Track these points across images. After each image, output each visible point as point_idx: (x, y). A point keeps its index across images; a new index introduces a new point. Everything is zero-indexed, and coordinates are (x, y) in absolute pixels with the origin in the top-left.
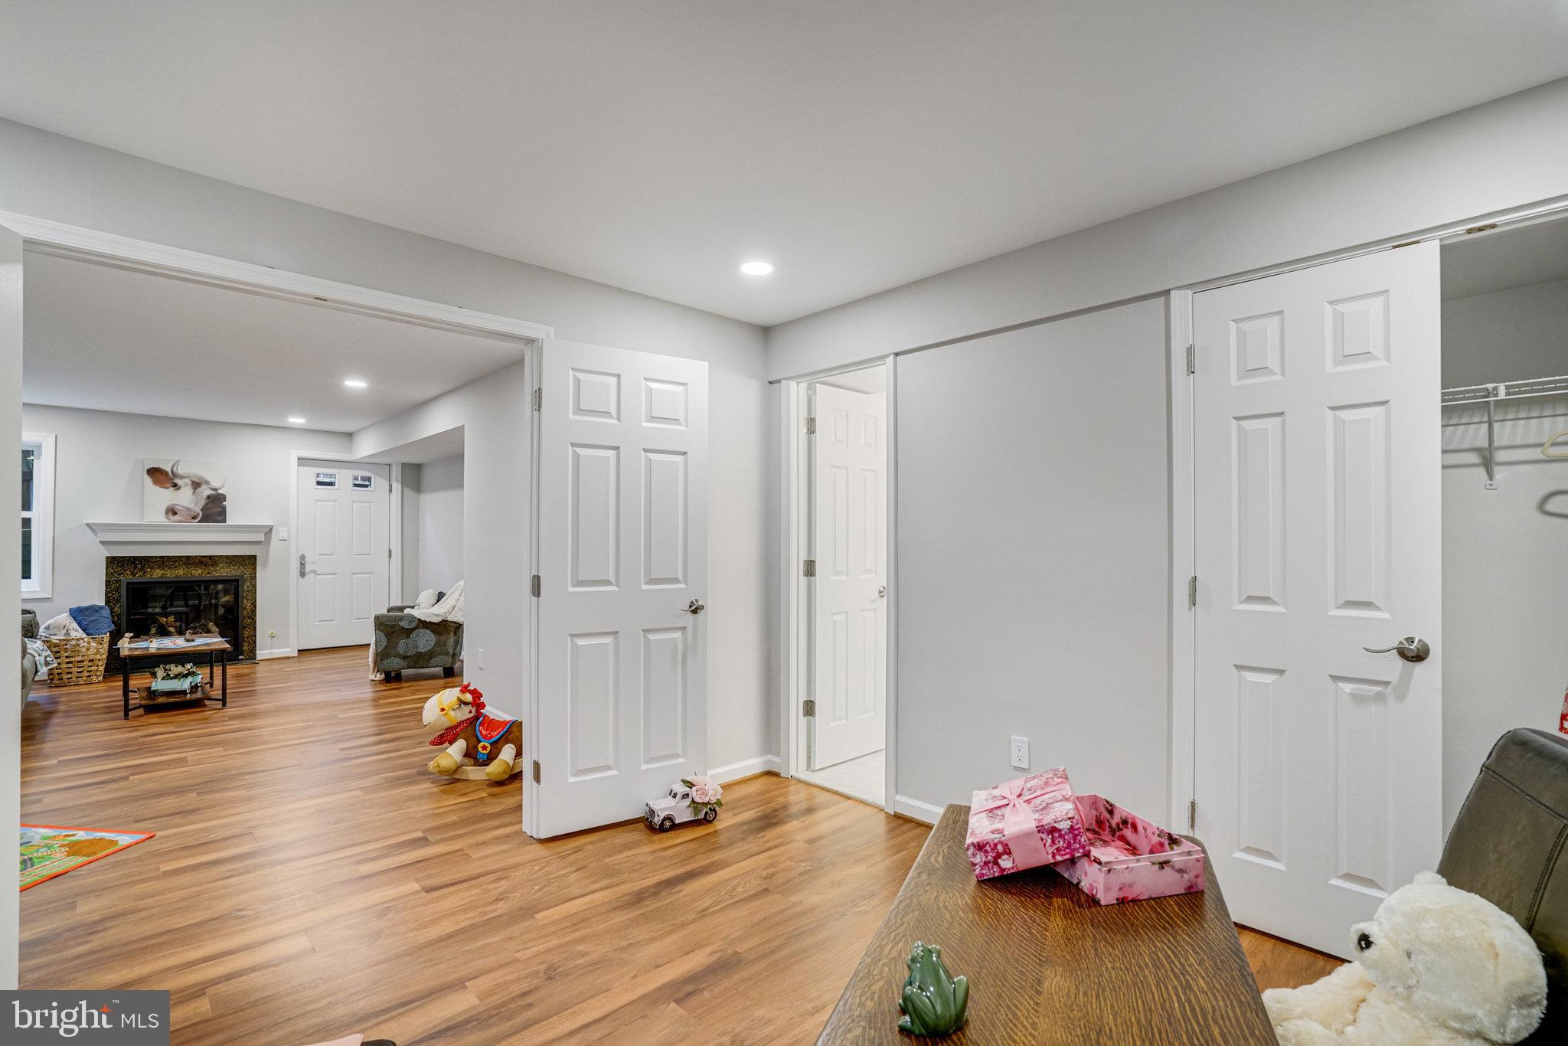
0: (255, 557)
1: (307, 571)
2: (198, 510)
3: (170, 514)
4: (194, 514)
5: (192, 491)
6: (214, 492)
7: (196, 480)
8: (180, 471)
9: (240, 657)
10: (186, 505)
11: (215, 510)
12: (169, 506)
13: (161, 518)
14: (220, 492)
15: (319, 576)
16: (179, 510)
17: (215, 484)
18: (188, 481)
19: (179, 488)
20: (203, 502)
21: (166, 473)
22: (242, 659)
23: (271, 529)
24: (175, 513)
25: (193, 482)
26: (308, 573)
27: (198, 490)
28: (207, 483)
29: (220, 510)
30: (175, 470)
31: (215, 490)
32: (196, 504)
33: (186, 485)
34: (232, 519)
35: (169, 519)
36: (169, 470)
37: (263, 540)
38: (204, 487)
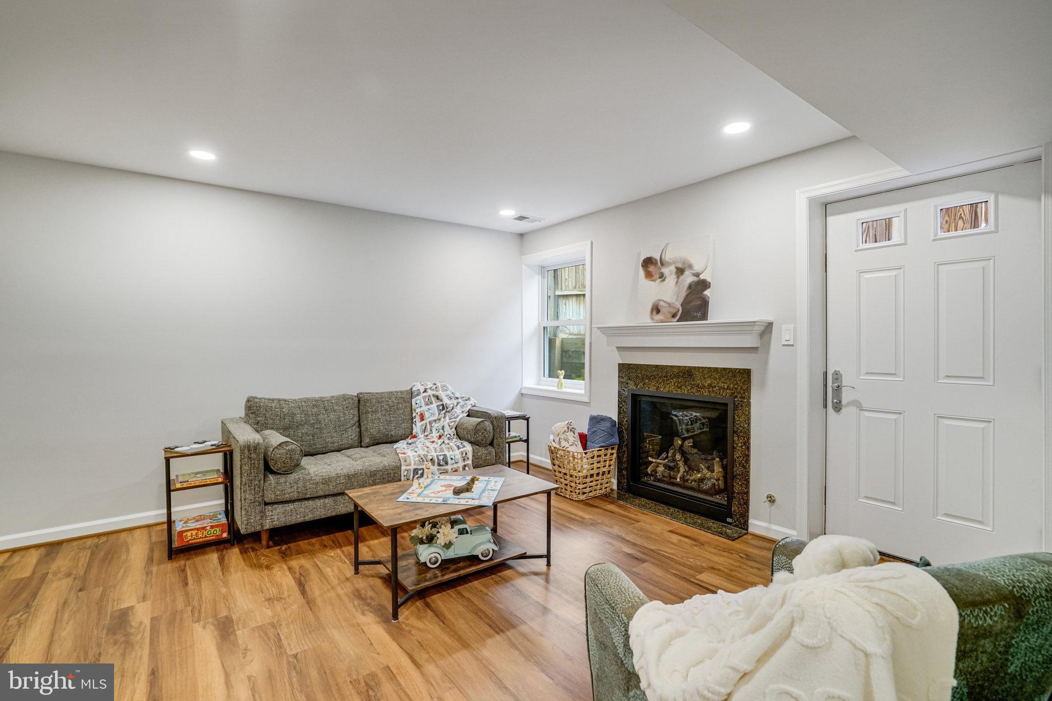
0: (746, 373)
1: (844, 402)
2: (678, 305)
3: (655, 313)
4: (674, 311)
5: (675, 281)
6: (695, 279)
7: (680, 266)
8: (668, 257)
9: (729, 520)
10: (669, 300)
11: (693, 304)
12: (654, 302)
13: (645, 319)
14: (702, 277)
15: (867, 414)
16: (664, 307)
17: (697, 268)
18: (673, 268)
19: (663, 280)
20: (683, 294)
21: (656, 260)
22: (730, 524)
23: (769, 326)
24: (658, 311)
25: (677, 268)
26: (848, 404)
27: (682, 277)
28: (690, 267)
29: (699, 303)
30: (663, 257)
31: (697, 275)
32: (677, 300)
33: (671, 274)
34: (716, 315)
35: (652, 319)
36: (658, 258)
37: (759, 346)
38: (687, 273)
